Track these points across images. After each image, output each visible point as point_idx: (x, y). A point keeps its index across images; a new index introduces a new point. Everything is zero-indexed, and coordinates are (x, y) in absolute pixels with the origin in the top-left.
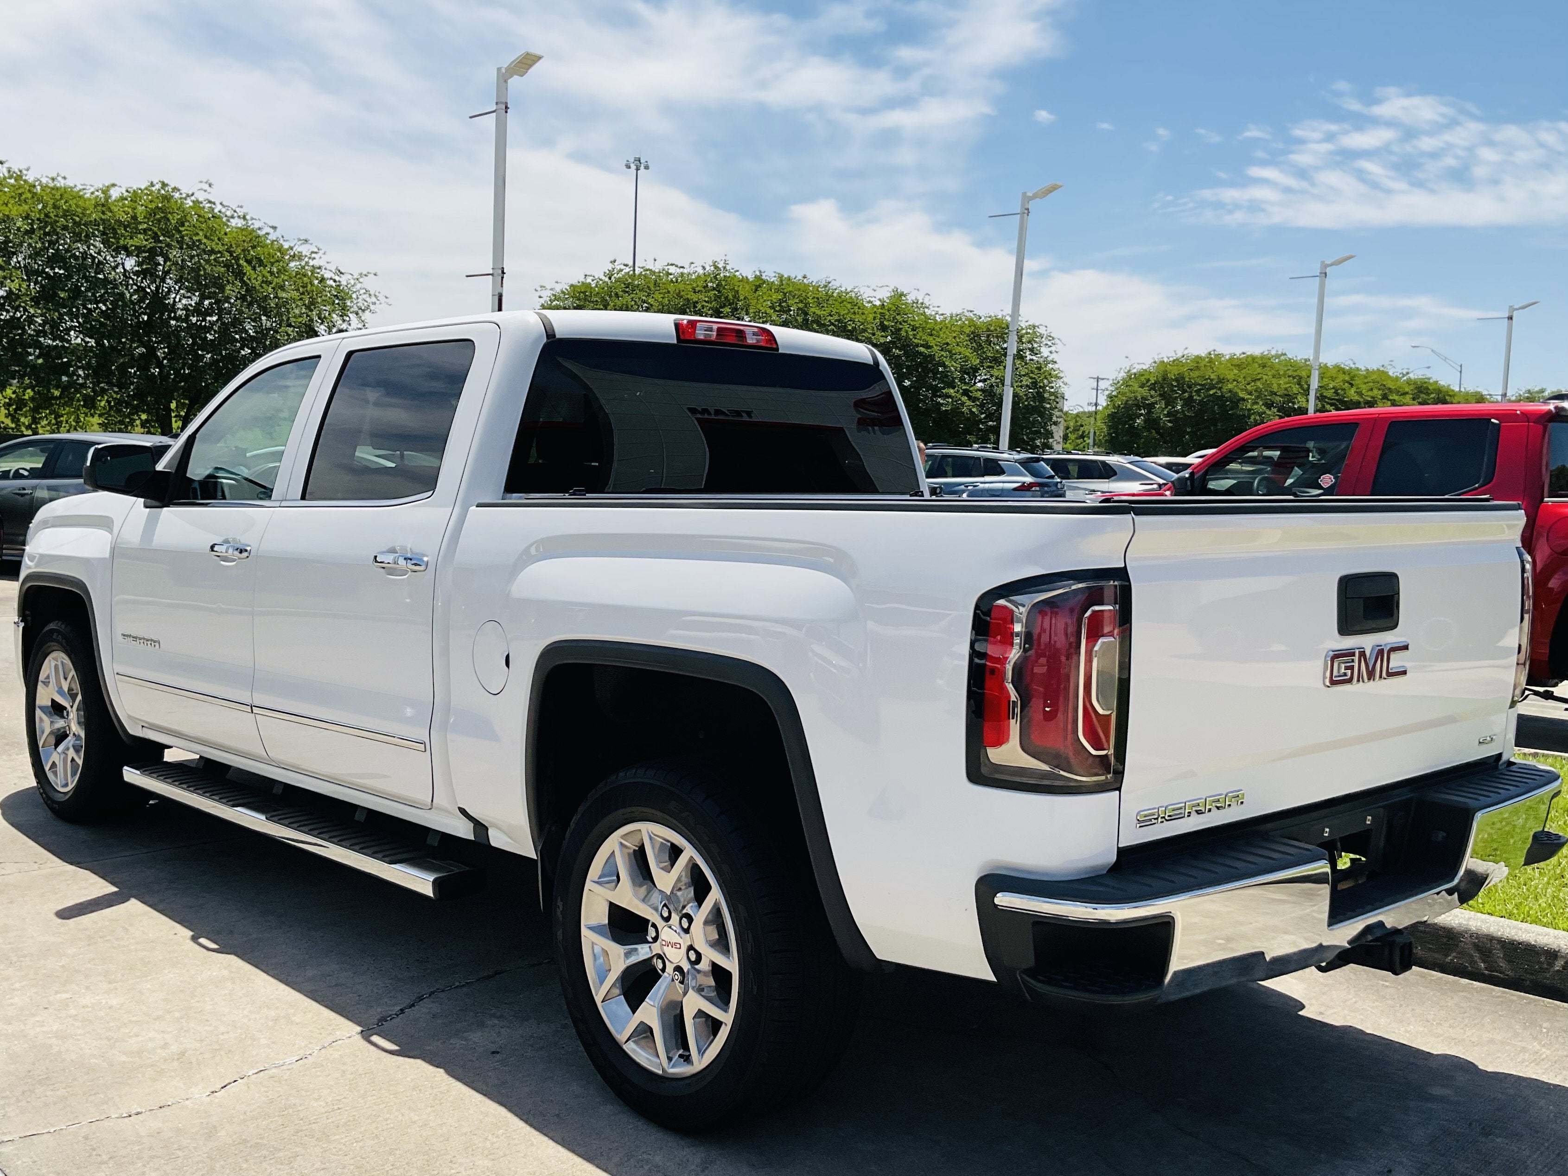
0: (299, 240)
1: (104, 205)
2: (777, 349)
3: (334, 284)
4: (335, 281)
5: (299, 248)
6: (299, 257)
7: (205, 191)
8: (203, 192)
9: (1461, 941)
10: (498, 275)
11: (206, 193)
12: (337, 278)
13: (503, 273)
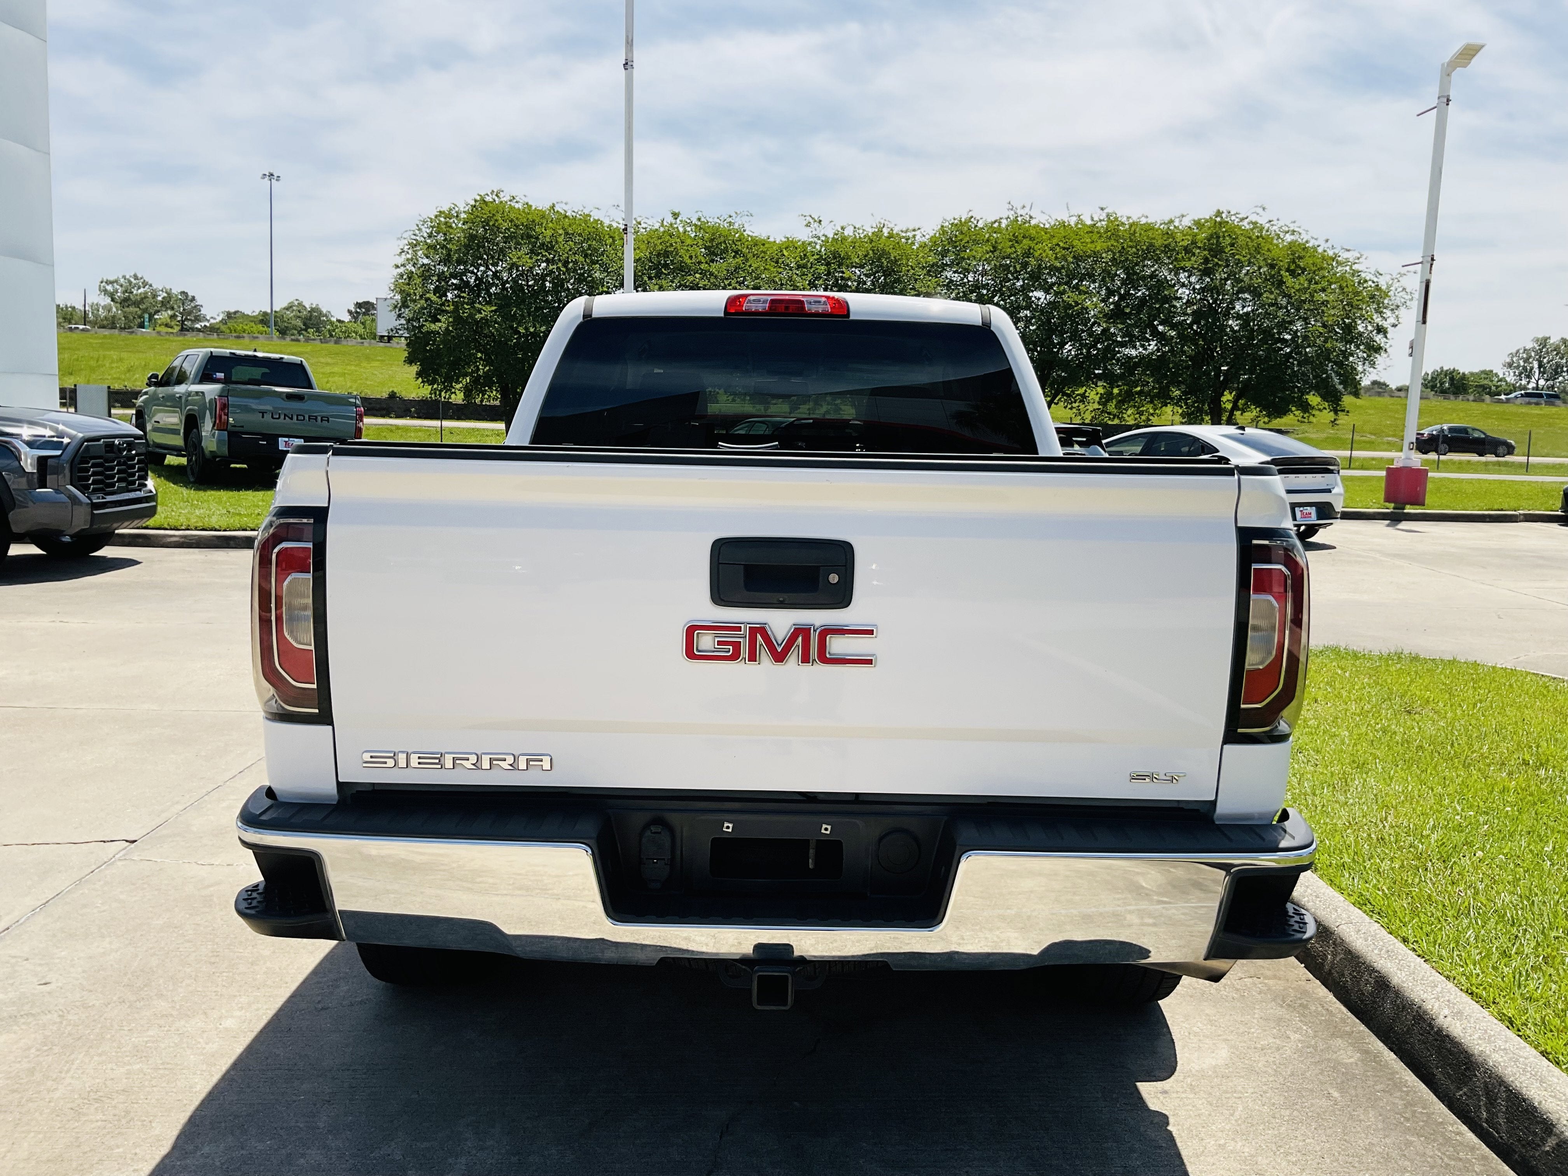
0: (1343, 249)
1: (1168, 234)
2: (848, 315)
3: (1373, 285)
4: (1373, 282)
5: (1344, 255)
6: (1345, 262)
7: (1258, 214)
8: (1255, 215)
9: (1476, 1075)
10: (1428, 262)
11: (1258, 216)
12: (1375, 280)
13: (1433, 259)
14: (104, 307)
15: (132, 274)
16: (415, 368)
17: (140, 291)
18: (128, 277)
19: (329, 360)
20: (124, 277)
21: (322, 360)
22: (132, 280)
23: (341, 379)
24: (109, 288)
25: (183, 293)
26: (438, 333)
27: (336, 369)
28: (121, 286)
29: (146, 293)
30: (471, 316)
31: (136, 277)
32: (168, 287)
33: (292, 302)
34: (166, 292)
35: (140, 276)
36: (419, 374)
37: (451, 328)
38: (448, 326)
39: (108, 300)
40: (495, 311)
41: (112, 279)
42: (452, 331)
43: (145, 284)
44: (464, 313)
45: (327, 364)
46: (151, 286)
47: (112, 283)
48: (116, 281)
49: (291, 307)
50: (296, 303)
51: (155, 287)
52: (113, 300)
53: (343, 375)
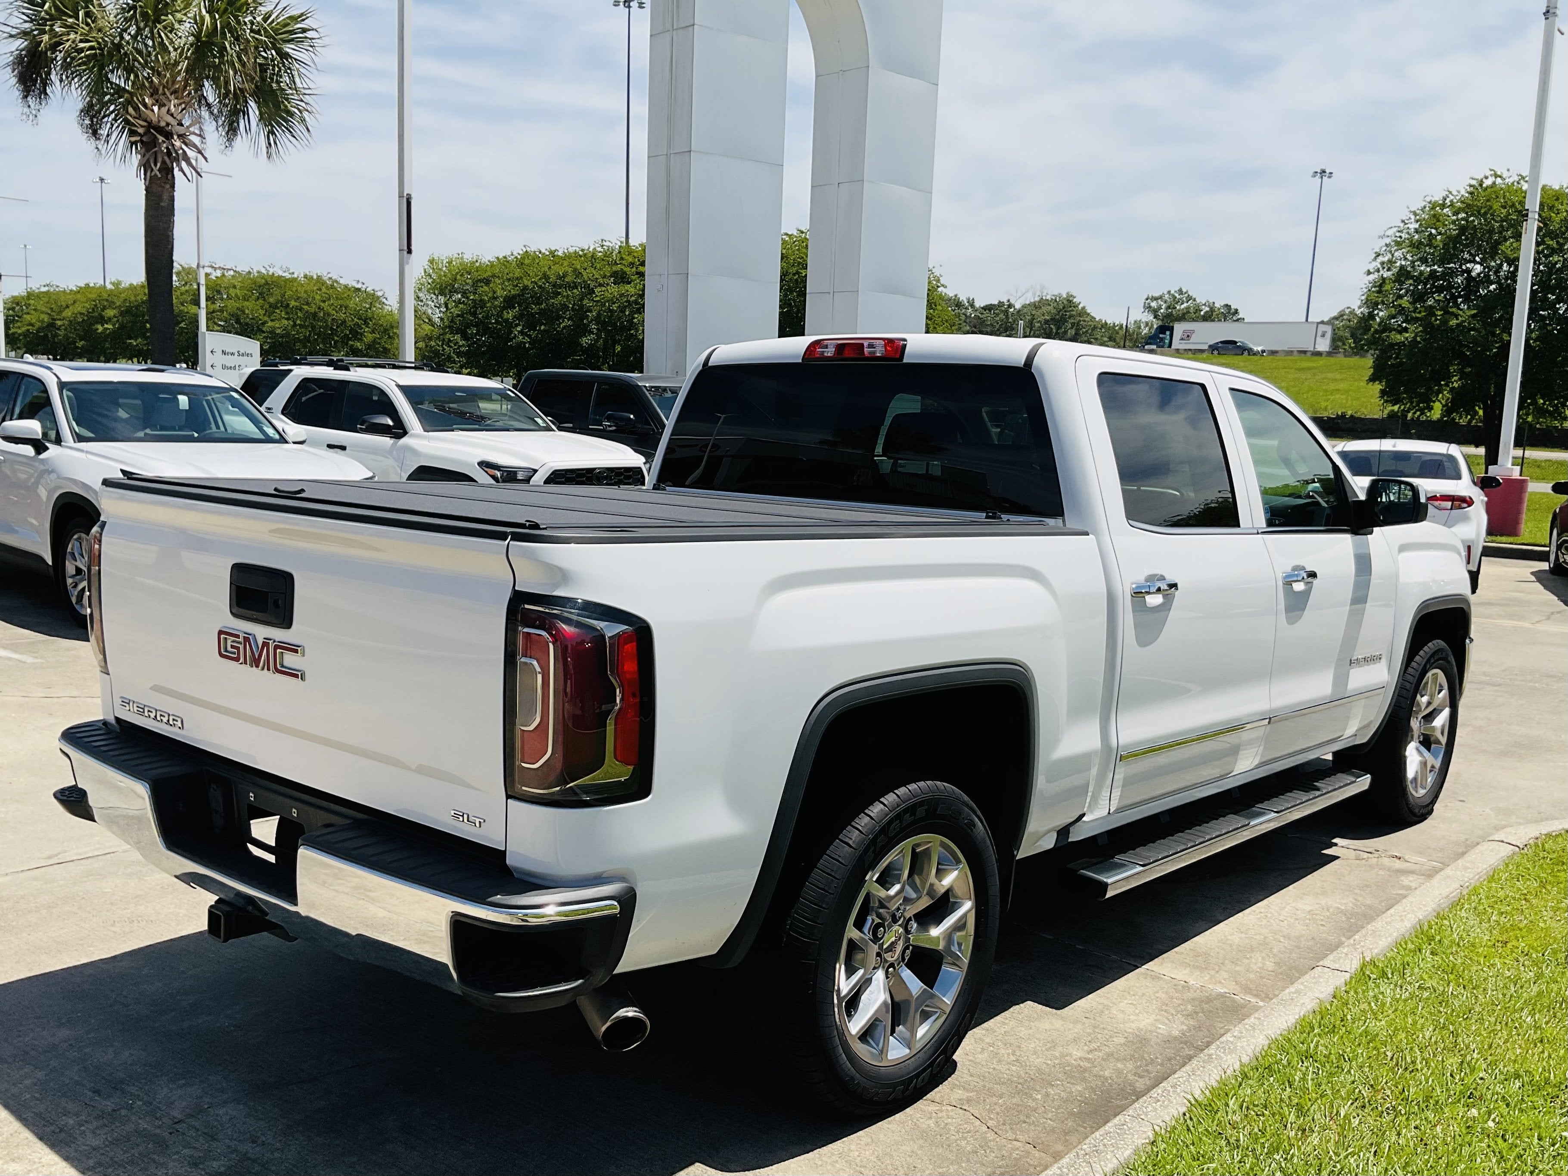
2: (901, 358)
14: (1147, 324)
15: (1177, 289)
16: (1378, 387)
17: (1183, 306)
18: (1172, 292)
19: (1338, 376)
20: (1169, 292)
21: (1330, 375)
22: (1177, 295)
23: (1343, 397)
24: (1154, 304)
25: (1227, 306)
26: (1404, 345)
27: (1342, 386)
28: (1165, 302)
29: (1188, 308)
30: (1445, 322)
31: (1180, 292)
32: (1211, 301)
33: (1343, 311)
34: (1209, 306)
35: (1184, 290)
36: (1383, 393)
37: (1418, 339)
38: (1416, 336)
39: (1151, 317)
40: (1473, 316)
41: (1156, 295)
42: (1419, 343)
43: (1189, 298)
44: (1436, 320)
45: (1335, 380)
46: (1195, 300)
47: (1156, 299)
48: (1161, 298)
49: (1342, 316)
50: (1347, 311)
51: (1198, 301)
52: (1155, 317)
53: (1347, 392)
